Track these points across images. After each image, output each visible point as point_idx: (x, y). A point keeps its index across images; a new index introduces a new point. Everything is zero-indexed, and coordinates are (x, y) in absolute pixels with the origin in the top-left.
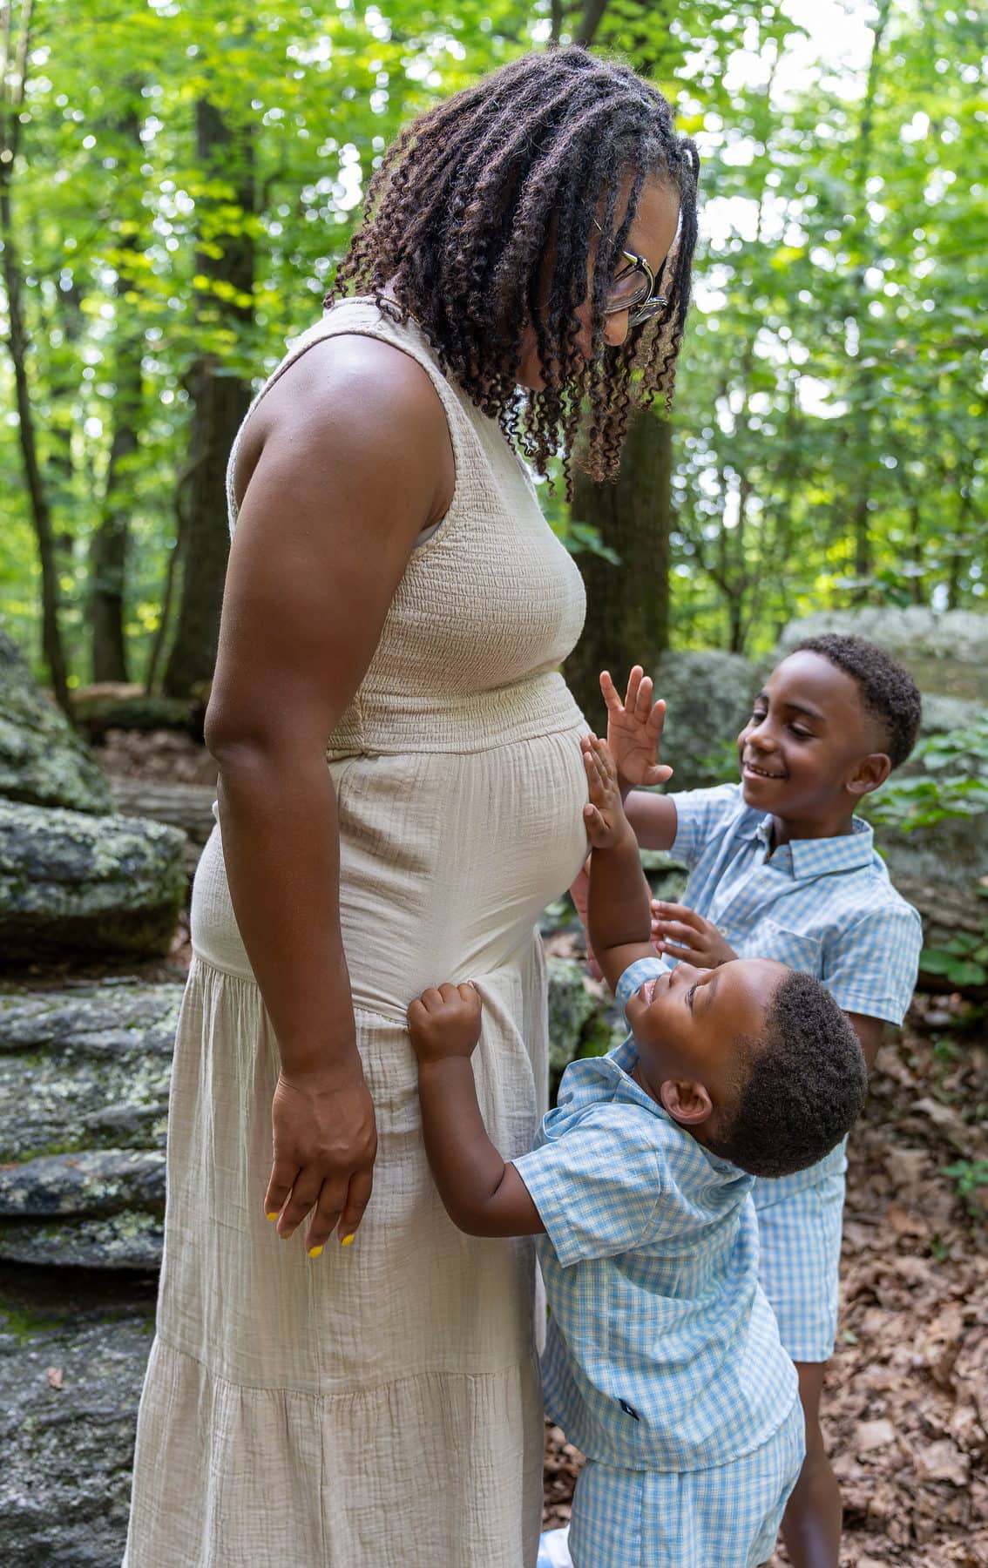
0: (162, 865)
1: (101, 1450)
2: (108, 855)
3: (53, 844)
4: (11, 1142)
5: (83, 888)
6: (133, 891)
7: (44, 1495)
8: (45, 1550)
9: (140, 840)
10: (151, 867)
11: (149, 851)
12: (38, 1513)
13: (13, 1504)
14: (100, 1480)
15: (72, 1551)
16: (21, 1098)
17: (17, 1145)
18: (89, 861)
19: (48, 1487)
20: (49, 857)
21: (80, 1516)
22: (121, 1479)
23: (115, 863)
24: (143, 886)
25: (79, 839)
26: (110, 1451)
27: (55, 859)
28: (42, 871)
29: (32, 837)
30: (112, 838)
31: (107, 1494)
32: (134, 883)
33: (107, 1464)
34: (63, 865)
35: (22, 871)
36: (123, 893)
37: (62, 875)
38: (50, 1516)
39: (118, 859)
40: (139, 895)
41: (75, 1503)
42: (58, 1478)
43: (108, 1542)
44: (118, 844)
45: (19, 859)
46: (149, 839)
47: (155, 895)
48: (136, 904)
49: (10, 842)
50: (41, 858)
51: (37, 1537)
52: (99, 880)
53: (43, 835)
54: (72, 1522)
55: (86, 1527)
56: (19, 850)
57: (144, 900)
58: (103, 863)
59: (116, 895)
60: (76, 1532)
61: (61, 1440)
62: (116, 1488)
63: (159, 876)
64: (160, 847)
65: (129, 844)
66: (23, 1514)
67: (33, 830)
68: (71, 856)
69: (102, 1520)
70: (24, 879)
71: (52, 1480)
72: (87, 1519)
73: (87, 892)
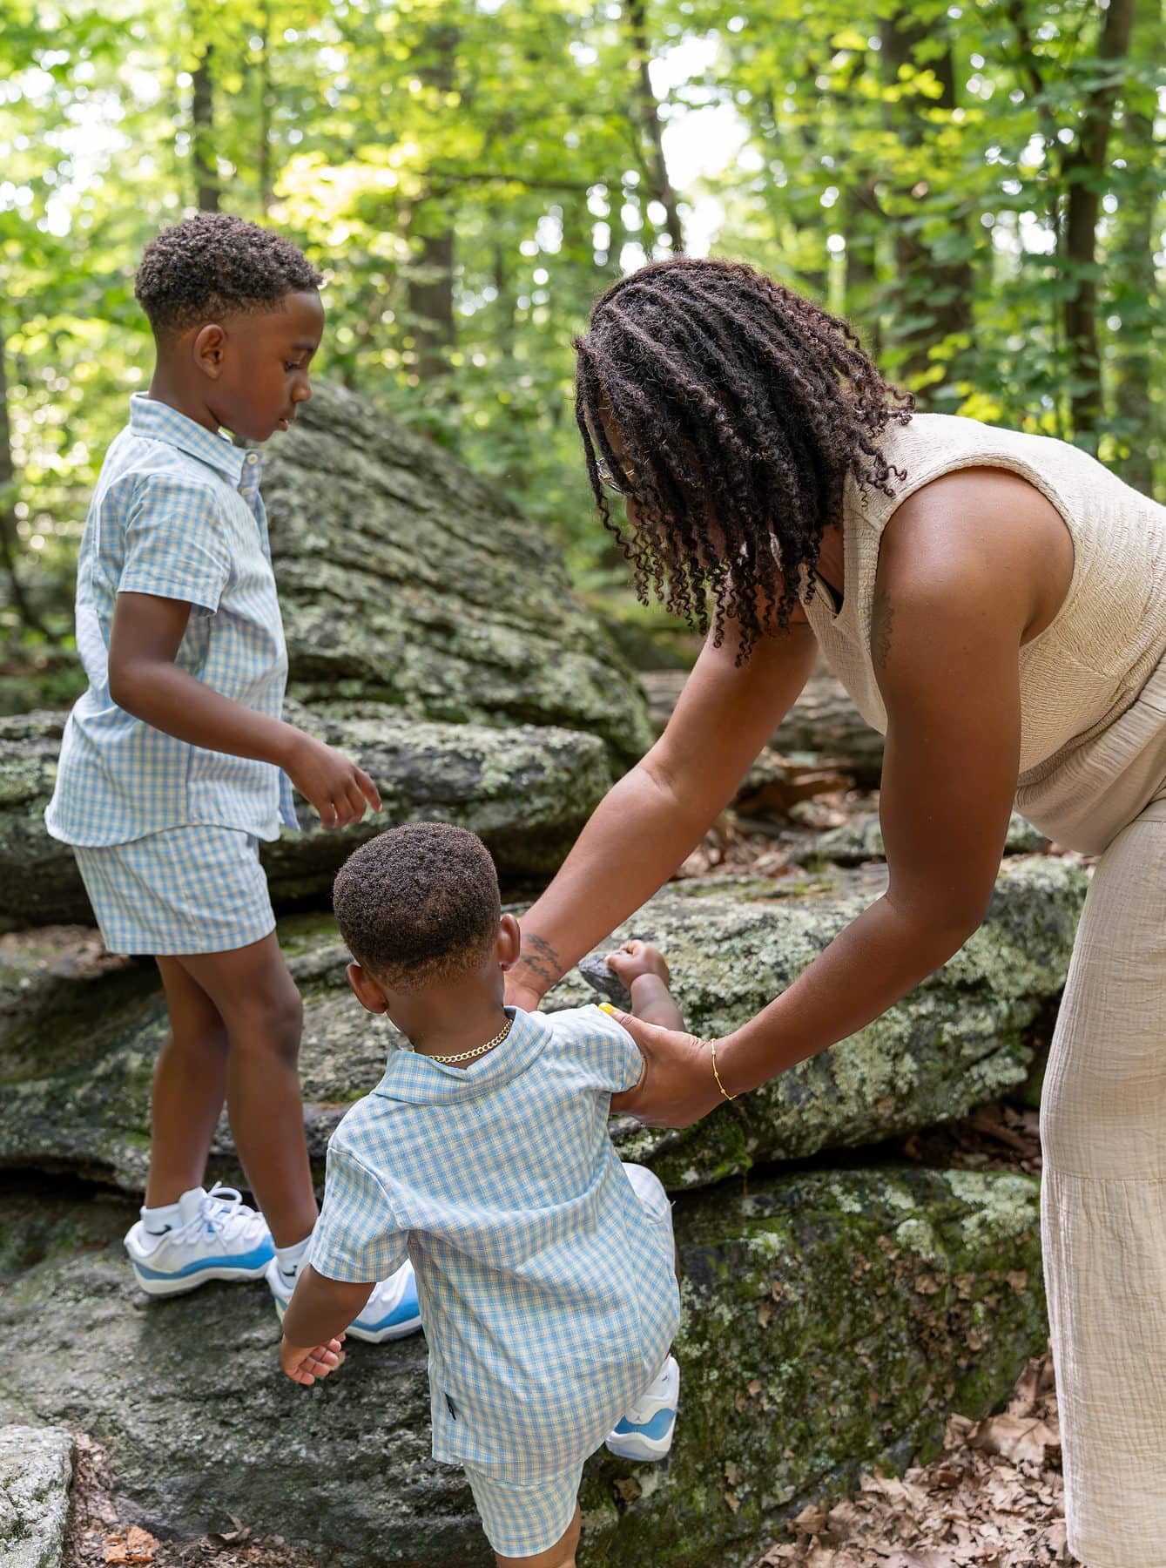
0: (565, 777)
1: (383, 1405)
2: (498, 770)
3: (438, 762)
4: (343, 1080)
5: (470, 808)
6: (527, 808)
7: (324, 1449)
8: (323, 1504)
9: (538, 752)
10: (551, 780)
11: (548, 762)
12: (318, 1466)
13: (295, 1454)
14: (380, 1436)
15: (348, 1509)
16: (360, 1035)
17: (347, 1083)
18: (475, 779)
19: (330, 1439)
20: (432, 777)
21: (357, 1473)
22: (400, 1437)
23: (505, 779)
24: (538, 803)
25: (469, 755)
26: (391, 1407)
27: (437, 780)
28: (424, 793)
29: (417, 758)
30: (505, 751)
31: (384, 1451)
32: (528, 799)
33: (387, 1420)
34: (447, 785)
35: (404, 794)
36: (515, 811)
37: (447, 796)
38: (329, 1469)
39: (509, 774)
40: (534, 813)
41: (353, 1458)
42: (341, 1431)
43: (383, 1502)
44: (510, 759)
45: (400, 781)
46: (549, 749)
47: (557, 810)
48: (532, 822)
49: (393, 765)
50: (423, 778)
51: (316, 1489)
52: (486, 798)
53: (431, 754)
54: (350, 1478)
55: (363, 1484)
56: (401, 772)
57: (541, 817)
58: (491, 779)
59: (507, 814)
60: (354, 1488)
61: (350, 1393)
62: (393, 1446)
63: (561, 789)
64: (564, 757)
65: (525, 755)
66: (303, 1465)
67: (420, 750)
68: (458, 775)
69: (379, 1478)
70: (406, 802)
71: (336, 1433)
72: (365, 1476)
73: (475, 811)
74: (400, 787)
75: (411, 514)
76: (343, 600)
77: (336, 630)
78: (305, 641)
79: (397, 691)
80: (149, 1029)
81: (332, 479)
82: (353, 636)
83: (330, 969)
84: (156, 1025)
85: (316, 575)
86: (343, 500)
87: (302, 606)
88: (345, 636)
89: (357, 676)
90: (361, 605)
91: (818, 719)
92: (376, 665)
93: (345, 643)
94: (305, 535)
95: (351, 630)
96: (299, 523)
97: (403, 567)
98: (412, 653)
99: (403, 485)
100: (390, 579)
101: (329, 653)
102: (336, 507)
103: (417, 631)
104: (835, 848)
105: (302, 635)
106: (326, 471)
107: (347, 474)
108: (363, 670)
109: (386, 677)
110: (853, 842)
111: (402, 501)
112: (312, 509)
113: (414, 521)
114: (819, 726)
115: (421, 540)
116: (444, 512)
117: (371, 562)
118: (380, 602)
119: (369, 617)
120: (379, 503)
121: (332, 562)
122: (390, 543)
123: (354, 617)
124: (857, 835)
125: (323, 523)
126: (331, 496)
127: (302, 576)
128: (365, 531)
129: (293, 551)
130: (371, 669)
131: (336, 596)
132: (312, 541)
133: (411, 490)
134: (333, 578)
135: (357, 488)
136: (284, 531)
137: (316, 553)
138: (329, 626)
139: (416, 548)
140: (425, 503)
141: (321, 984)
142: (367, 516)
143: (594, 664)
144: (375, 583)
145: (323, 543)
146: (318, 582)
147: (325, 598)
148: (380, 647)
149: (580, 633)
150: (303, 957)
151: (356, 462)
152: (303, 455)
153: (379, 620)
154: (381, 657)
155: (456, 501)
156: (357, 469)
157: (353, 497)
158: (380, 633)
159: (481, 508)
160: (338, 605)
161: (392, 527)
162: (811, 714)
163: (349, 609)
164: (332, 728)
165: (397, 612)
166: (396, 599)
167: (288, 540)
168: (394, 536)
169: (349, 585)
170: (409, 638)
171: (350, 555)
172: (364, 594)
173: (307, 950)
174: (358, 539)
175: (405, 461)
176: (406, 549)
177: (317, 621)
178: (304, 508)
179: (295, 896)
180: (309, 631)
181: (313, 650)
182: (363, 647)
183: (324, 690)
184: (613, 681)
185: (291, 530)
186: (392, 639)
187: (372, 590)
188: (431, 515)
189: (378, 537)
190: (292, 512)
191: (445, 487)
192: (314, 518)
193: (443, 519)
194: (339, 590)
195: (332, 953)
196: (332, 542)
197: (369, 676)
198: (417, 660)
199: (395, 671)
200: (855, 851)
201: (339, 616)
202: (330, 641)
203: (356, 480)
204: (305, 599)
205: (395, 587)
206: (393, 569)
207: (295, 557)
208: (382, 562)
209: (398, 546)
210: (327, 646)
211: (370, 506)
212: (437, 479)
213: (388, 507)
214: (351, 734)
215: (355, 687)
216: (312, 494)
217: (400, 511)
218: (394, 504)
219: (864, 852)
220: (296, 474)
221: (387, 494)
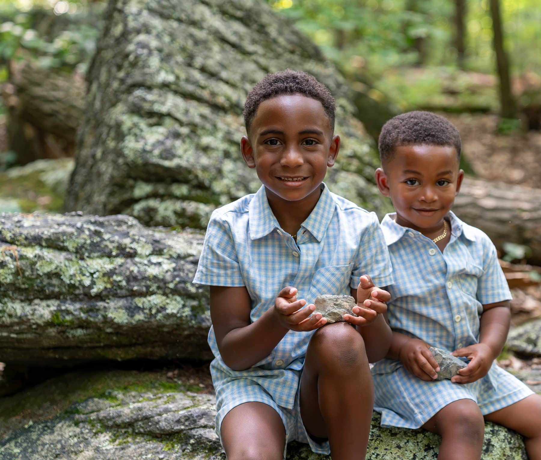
74: (200, 291)
75: (239, 57)
76: (181, 124)
77: (173, 146)
78: (151, 152)
79: (214, 193)
80: (7, 446)
81: (183, 26)
82: (185, 151)
83: (137, 420)
84: (13, 444)
85: (163, 103)
86: (190, 44)
87: (151, 125)
88: (180, 152)
89: (186, 182)
90: (194, 128)
91: (530, 220)
92: (200, 174)
93: (180, 157)
94: (158, 71)
95: (186, 146)
96: (155, 62)
97: (228, 99)
98: (228, 166)
99: (236, 33)
100: (217, 108)
101: (167, 163)
102: (183, 49)
103: (233, 150)
104: (516, 343)
105: (148, 148)
106: (179, 20)
107: (194, 23)
108: (191, 177)
109: (207, 183)
110: (529, 341)
111: (234, 46)
112: (166, 50)
113: (241, 62)
114: (530, 225)
115: (244, 78)
116: (264, 55)
117: (205, 94)
118: (208, 126)
119: (199, 137)
120: (216, 47)
121: (176, 92)
122: (221, 79)
123: (188, 136)
124: (533, 336)
125: (172, 62)
126: (180, 41)
127: (153, 102)
128: (203, 70)
129: (148, 83)
130: (197, 177)
131: (176, 120)
132: (164, 77)
133: (241, 38)
134: (176, 106)
135: (201, 34)
136: (143, 67)
137: (165, 86)
138: (169, 143)
139: (239, 84)
140: (250, 48)
141: (130, 430)
142: (207, 57)
143: (362, 183)
144: (206, 111)
145: (171, 78)
146: (164, 109)
147: (168, 121)
148: (204, 160)
149: (354, 156)
150: (119, 408)
151: (202, 15)
152: (164, 7)
153: (206, 140)
154: (205, 169)
155: (274, 46)
156: (203, 20)
157: (197, 42)
158: (206, 149)
159: (292, 52)
160: (177, 126)
161: (224, 67)
162: (526, 216)
163: (185, 130)
164: (157, 241)
165: (220, 135)
166: (221, 125)
167: (145, 74)
168: (224, 74)
169: (187, 112)
170: (227, 155)
171: (190, 88)
172: (197, 120)
173: (123, 404)
174: (197, 75)
175: (239, 14)
176: (233, 86)
177: (161, 138)
178: (160, 50)
179: (119, 360)
180: (154, 146)
181: (155, 160)
182: (192, 160)
183: (161, 190)
184: (375, 195)
185: (149, 67)
186: (215, 154)
187: (203, 116)
188: (254, 57)
189: (213, 75)
190: (150, 53)
191: (267, 34)
192: (166, 58)
193: (263, 61)
194: (179, 115)
195: (140, 409)
196: (177, 78)
197: (195, 182)
198: (231, 172)
199: (214, 179)
200: (530, 348)
201: (177, 135)
202: (168, 154)
203: (201, 28)
204: (154, 120)
205: (221, 114)
206: (221, 100)
207: (149, 88)
208: (213, 94)
209: (227, 82)
210: (166, 158)
211: (210, 49)
212: (262, 29)
213: (223, 50)
214: (170, 247)
215: (184, 190)
216: (167, 39)
217: (232, 54)
218: (228, 47)
219: (536, 350)
220: (157, 23)
221: (223, 40)
